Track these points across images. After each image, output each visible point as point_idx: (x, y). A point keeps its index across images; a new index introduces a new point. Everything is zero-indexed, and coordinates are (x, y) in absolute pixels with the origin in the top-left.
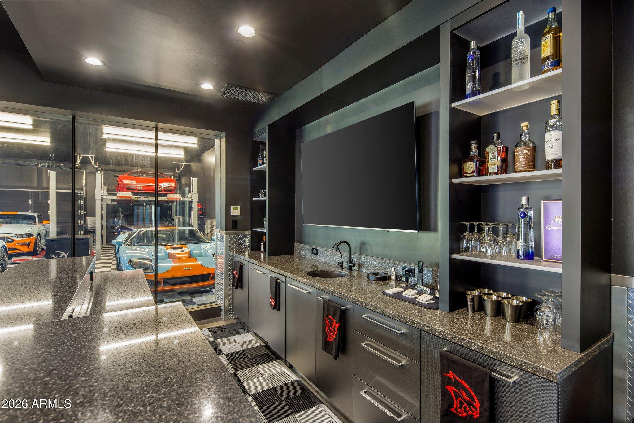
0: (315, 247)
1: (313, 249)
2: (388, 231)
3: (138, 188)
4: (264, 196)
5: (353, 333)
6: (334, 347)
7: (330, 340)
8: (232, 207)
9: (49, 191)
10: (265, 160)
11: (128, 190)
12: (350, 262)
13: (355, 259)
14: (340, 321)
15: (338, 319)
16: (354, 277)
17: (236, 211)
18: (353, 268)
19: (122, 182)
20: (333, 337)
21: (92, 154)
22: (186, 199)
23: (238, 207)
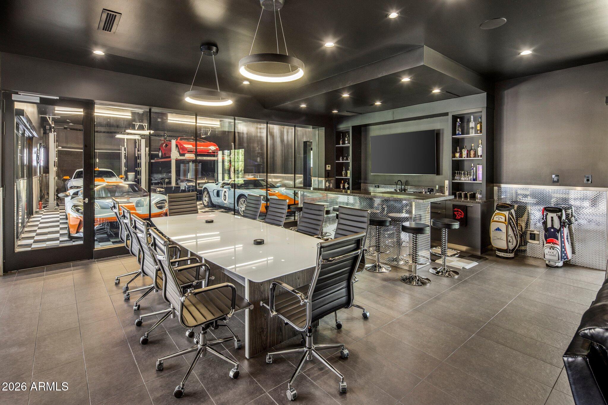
1: (376, 186)
8: (327, 166)
10: (346, 142)
12: (401, 189)
17: (329, 168)
19: (184, 146)
23: (330, 165)
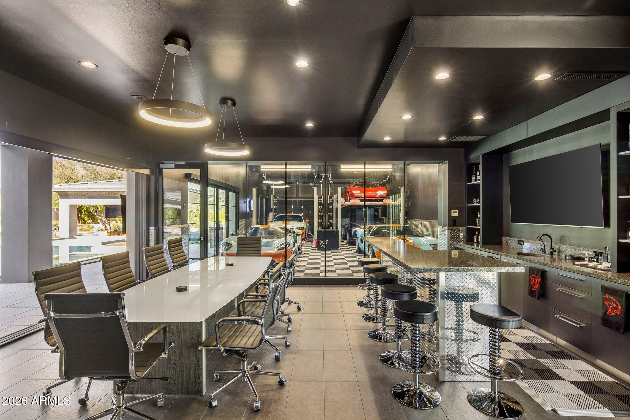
0: (521, 240)
1: (519, 241)
2: (582, 227)
3: (362, 196)
4: (477, 203)
5: (550, 284)
6: (537, 292)
7: (534, 289)
8: (452, 211)
9: (313, 199)
10: (478, 178)
11: (357, 198)
12: (551, 249)
13: (556, 246)
14: (541, 277)
15: (540, 277)
16: (555, 260)
17: (455, 213)
18: (554, 253)
19: (352, 192)
20: (536, 288)
21: (330, 173)
22: (396, 203)
23: (457, 211)
